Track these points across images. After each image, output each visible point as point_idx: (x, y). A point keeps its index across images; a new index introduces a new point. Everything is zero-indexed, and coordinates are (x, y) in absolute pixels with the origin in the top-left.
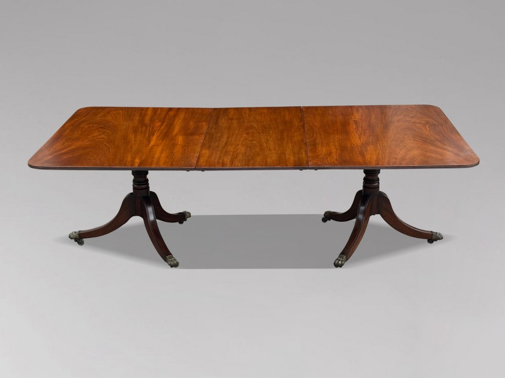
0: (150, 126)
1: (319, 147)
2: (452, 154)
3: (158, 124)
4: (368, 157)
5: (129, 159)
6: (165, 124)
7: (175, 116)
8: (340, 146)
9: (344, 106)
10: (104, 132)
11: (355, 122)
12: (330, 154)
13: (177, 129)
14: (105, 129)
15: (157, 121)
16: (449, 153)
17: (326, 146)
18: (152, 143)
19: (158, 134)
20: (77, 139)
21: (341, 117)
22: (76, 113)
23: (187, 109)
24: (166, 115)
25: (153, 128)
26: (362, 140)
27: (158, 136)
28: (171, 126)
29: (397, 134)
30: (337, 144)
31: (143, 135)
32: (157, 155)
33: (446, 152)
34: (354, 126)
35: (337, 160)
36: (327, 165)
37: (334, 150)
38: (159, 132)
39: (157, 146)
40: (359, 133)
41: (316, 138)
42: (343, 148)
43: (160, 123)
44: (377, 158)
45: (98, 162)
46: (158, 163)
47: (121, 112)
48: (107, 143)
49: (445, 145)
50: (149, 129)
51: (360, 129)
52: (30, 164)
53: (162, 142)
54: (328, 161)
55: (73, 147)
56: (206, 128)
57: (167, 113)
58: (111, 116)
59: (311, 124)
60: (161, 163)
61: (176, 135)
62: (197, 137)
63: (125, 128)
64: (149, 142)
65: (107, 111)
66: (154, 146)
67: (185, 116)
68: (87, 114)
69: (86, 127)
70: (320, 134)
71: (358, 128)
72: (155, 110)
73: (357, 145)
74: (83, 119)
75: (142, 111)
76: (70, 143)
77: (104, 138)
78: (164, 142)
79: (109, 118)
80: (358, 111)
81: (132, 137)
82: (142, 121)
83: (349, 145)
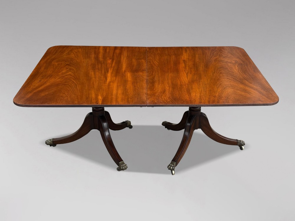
0: (104, 63)
1: (156, 85)
2: (257, 92)
3: (109, 61)
4: (193, 94)
5: (93, 96)
6: (114, 61)
7: (120, 54)
8: (172, 83)
9: (176, 47)
10: (70, 69)
11: (184, 61)
12: (164, 92)
13: (124, 66)
14: (70, 66)
15: (108, 58)
16: (255, 91)
17: (162, 84)
18: (109, 79)
19: (111, 71)
20: (51, 76)
21: (174, 56)
22: (48, 51)
23: (128, 47)
24: (114, 53)
25: (106, 65)
26: (189, 78)
27: (112, 73)
28: (119, 63)
29: (214, 73)
30: (170, 81)
31: (100, 72)
32: (114, 92)
33: (252, 90)
34: (183, 65)
35: (169, 98)
36: (161, 103)
37: (167, 88)
38: (112, 69)
39: (113, 82)
40: (186, 72)
41: (155, 76)
42: (174, 86)
43: (111, 60)
44: (200, 96)
45: (69, 99)
46: (117, 101)
47: (80, 50)
48: (74, 79)
49: (251, 83)
50: (104, 66)
51: (187, 68)
52: (15, 102)
53: (116, 79)
54: (162, 99)
55: (48, 84)
56: (146, 65)
57: (114, 51)
58: (74, 54)
59: (152, 63)
60: (119, 100)
61: (125, 71)
62: (141, 73)
63: (85, 65)
64: (106, 79)
65: (70, 49)
66: (110, 82)
67: (127, 54)
68: (56, 52)
69: (57, 64)
70: (158, 72)
71: (186, 66)
72: (105, 48)
73: (185, 83)
74: (54, 57)
75: (96, 49)
76: (45, 81)
77: (70, 75)
78: (117, 79)
79: (72, 55)
80: (186, 51)
81: (92, 73)
82: (97, 58)
83: (179, 83)
